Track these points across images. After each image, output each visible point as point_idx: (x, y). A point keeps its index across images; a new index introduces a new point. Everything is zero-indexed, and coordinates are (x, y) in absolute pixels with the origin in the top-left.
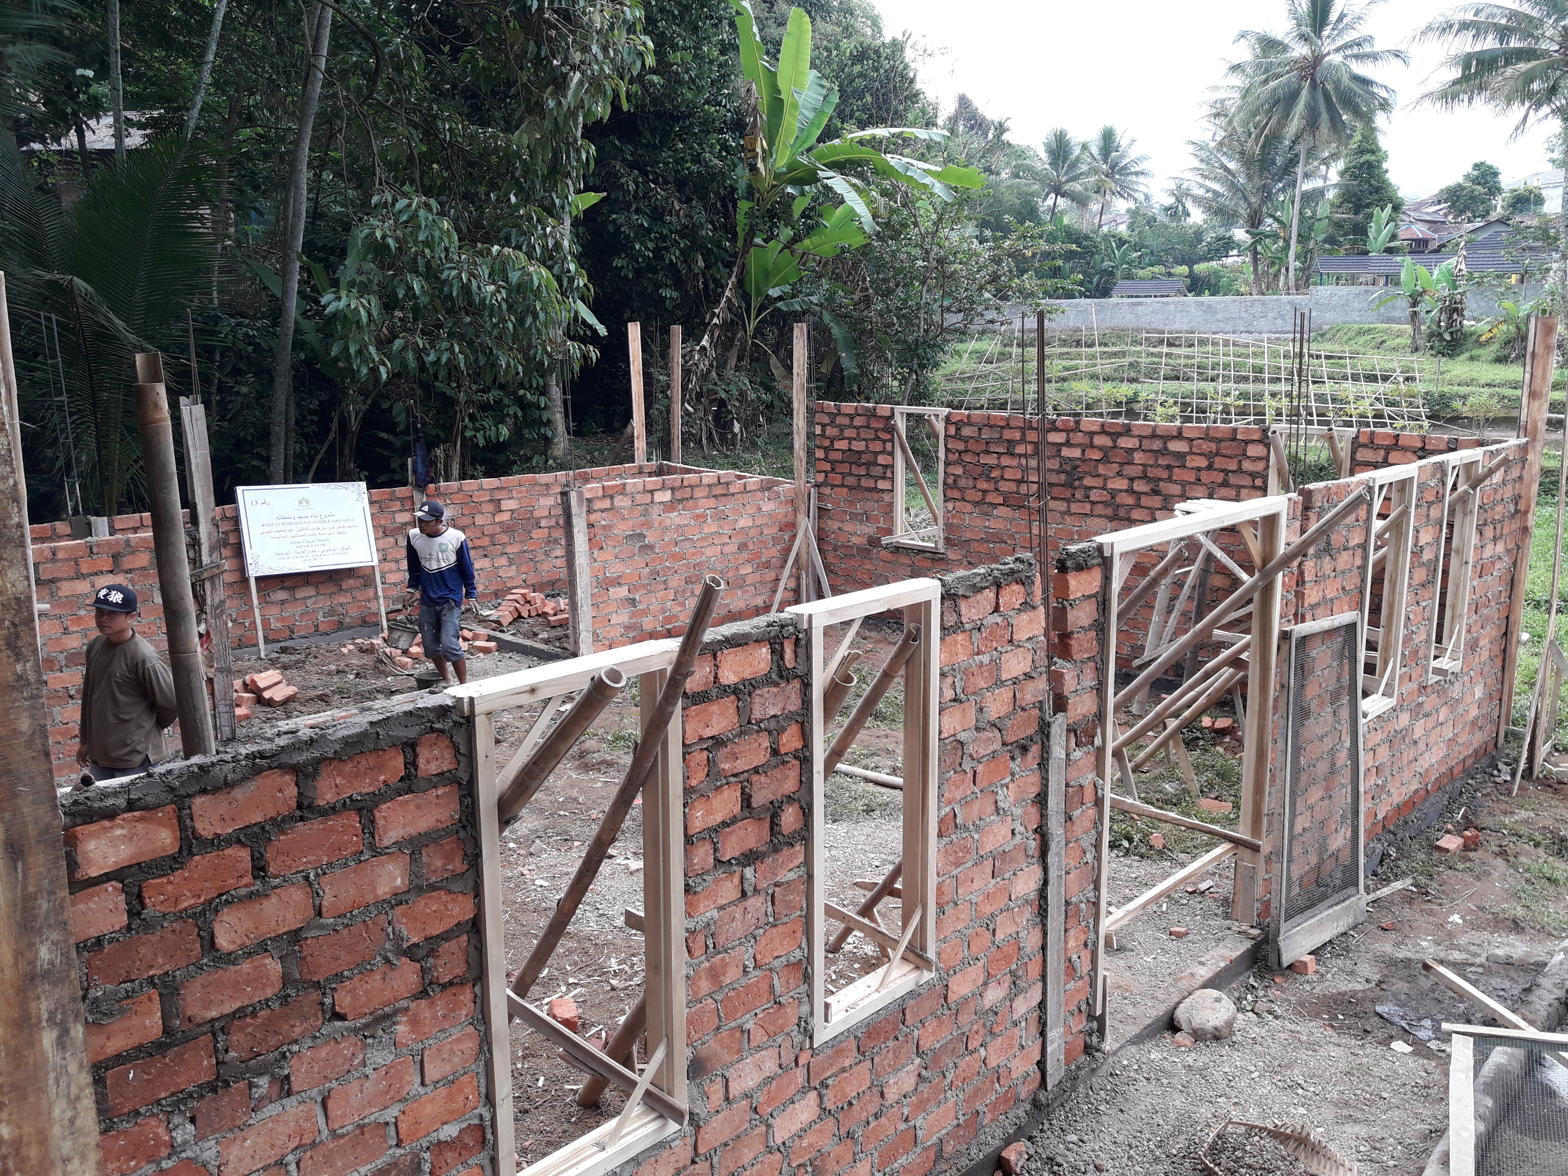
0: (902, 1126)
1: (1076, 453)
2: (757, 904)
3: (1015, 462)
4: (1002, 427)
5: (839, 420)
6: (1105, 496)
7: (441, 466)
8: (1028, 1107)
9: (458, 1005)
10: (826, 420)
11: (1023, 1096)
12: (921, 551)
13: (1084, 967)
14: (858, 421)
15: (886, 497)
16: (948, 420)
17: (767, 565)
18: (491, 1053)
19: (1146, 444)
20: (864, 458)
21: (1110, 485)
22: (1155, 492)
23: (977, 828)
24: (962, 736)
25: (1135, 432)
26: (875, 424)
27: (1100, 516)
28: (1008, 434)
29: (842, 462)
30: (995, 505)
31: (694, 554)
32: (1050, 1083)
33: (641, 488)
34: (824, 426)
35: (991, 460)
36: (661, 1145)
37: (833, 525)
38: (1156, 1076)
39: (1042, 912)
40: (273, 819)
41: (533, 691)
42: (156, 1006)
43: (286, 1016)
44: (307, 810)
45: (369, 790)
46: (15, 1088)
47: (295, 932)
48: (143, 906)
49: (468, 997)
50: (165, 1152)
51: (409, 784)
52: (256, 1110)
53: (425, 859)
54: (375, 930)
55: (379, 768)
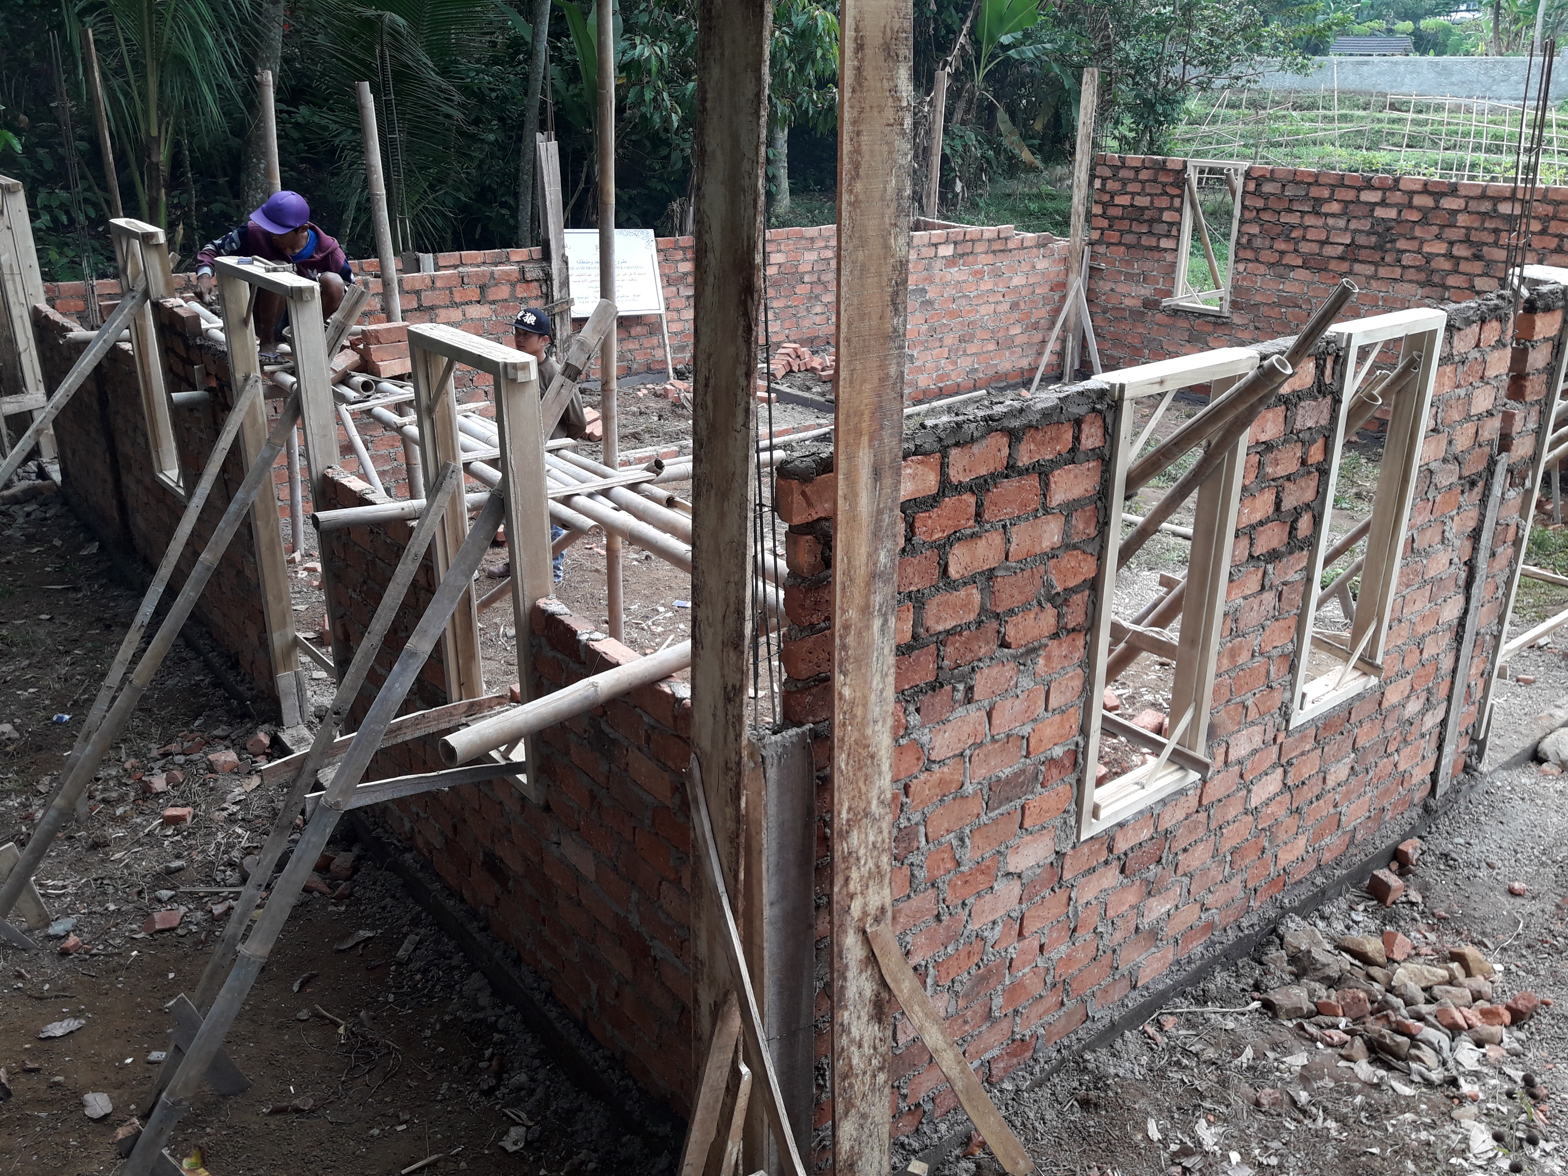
0: (1332, 811)
1: (1392, 213)
2: (1269, 597)
3: (1320, 222)
4: (1309, 184)
5: (1123, 173)
6: (1419, 261)
7: (677, 221)
8: (1420, 811)
9: (1073, 649)
10: (1108, 173)
11: (1416, 801)
12: (1203, 315)
13: (1478, 695)
14: (1144, 175)
15: (1169, 257)
16: (1248, 175)
17: (1035, 326)
18: (1092, 691)
19: (1473, 206)
20: (1147, 215)
21: (1426, 249)
22: (1477, 257)
23: (1427, 553)
24: (1433, 466)
25: (1462, 192)
26: (1163, 178)
27: (1411, 281)
28: (1314, 192)
29: (1122, 218)
30: (1293, 268)
31: (969, 312)
32: (1439, 792)
33: (926, 241)
34: (1104, 180)
35: (1293, 219)
36: (1182, 792)
37: (1104, 286)
38: (1530, 796)
39: (1459, 638)
40: (992, 474)
41: (1161, 382)
42: (911, 616)
43: (977, 638)
44: (1011, 469)
45: (1049, 457)
46: (857, 660)
47: (992, 570)
48: (914, 534)
49: (1082, 642)
50: (902, 732)
51: (1073, 456)
52: (953, 710)
53: (1074, 522)
54: (1037, 577)
55: (1057, 439)
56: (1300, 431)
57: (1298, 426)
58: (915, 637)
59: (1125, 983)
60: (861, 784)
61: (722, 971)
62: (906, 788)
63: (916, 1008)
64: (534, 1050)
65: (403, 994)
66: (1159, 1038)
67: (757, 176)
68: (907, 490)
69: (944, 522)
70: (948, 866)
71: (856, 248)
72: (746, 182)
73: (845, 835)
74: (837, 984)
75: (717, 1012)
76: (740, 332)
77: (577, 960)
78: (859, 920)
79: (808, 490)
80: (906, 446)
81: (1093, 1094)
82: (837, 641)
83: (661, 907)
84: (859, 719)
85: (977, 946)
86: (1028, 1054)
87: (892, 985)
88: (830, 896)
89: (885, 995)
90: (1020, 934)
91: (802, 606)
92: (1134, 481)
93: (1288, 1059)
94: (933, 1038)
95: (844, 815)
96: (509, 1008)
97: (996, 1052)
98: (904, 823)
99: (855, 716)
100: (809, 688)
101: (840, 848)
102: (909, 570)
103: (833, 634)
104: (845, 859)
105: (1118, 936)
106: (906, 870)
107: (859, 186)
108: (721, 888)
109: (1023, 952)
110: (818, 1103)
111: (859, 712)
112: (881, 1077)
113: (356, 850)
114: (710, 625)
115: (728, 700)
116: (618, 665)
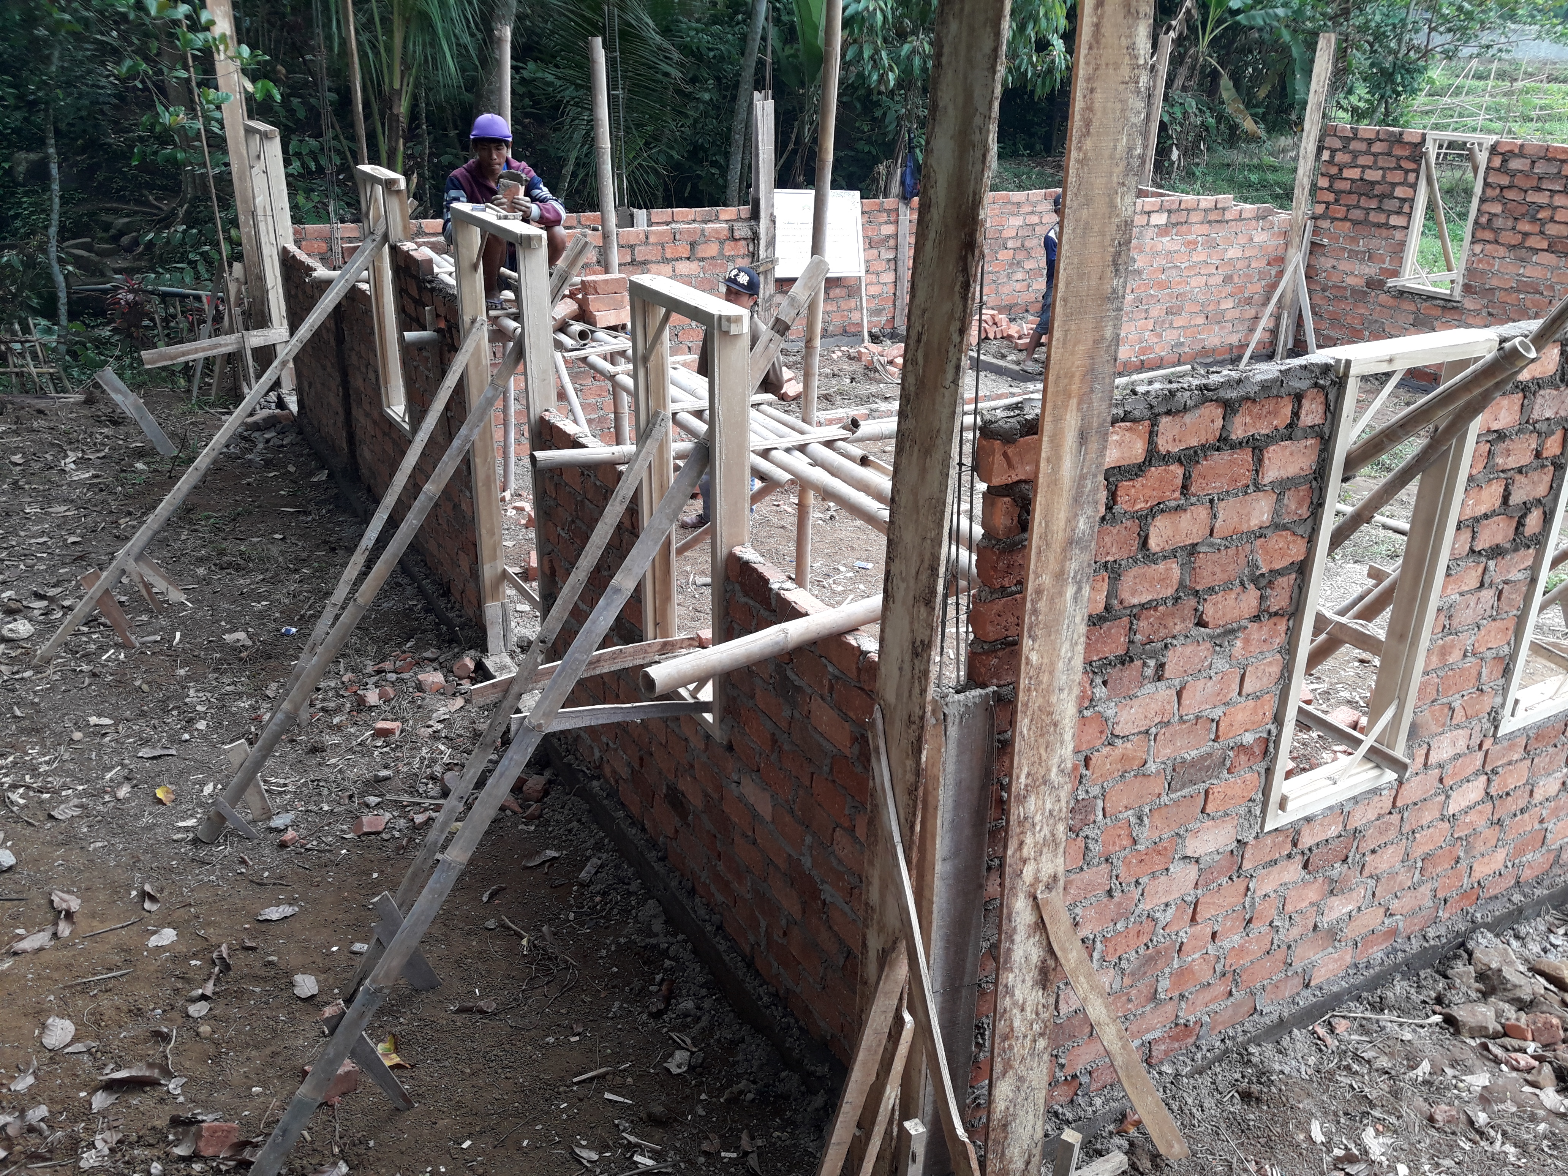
0: (1537, 826)
4: (1563, 161)
5: (1354, 145)
9: (1274, 634)
10: (1338, 144)
12: (1430, 297)
14: (1377, 147)
15: (1398, 235)
16: (1493, 150)
17: (1249, 301)
18: (1290, 679)
20: (1378, 189)
26: (1398, 151)
29: (1350, 193)
30: (1536, 251)
31: (1179, 283)
34: (1333, 151)
35: (1542, 198)
36: (1375, 791)
37: (1325, 263)
40: (1203, 446)
41: (1390, 361)
42: (1105, 586)
43: (1173, 615)
44: (1223, 442)
45: (1264, 431)
46: (1046, 626)
47: (1194, 545)
48: (1115, 503)
49: (1284, 628)
50: (1086, 704)
51: (1290, 431)
52: (1142, 686)
53: (1286, 501)
54: (1242, 556)
55: (1275, 413)
56: (1537, 422)
57: (1535, 416)
58: (1108, 608)
59: (1298, 981)
60: (1042, 751)
61: (892, 919)
62: (1087, 761)
63: (1082, 979)
64: (701, 979)
65: (582, 914)
66: (1329, 1040)
67: (988, 131)
68: (1113, 457)
69: (1148, 492)
70: (1124, 843)
71: (1081, 206)
72: (977, 137)
73: (1022, 800)
74: (1005, 945)
75: (885, 959)
76: (957, 288)
77: (749, 896)
78: (1031, 885)
79: (1010, 451)
80: (1115, 411)
81: (1255, 1088)
82: (1029, 605)
83: (833, 852)
84: (1044, 686)
85: (1148, 926)
86: (1191, 1040)
87: (1059, 954)
88: (1002, 859)
89: (1051, 963)
90: (1193, 919)
91: (995, 569)
92: (1352, 464)
93: (1468, 1078)
94: (1097, 1011)
95: (1023, 779)
96: (681, 937)
97: (1158, 1034)
98: (1082, 795)
99: (1041, 682)
100: (995, 651)
101: (1016, 812)
102: (1107, 539)
103: (1024, 599)
104: (1020, 823)
105: (1295, 932)
106: (1080, 842)
107: (1088, 144)
108: (897, 838)
109: (1195, 937)
110: (976, 1061)
111: (1045, 678)
112: (1042, 1043)
113: (547, 774)
114: (903, 580)
115: (916, 654)
116: (807, 614)
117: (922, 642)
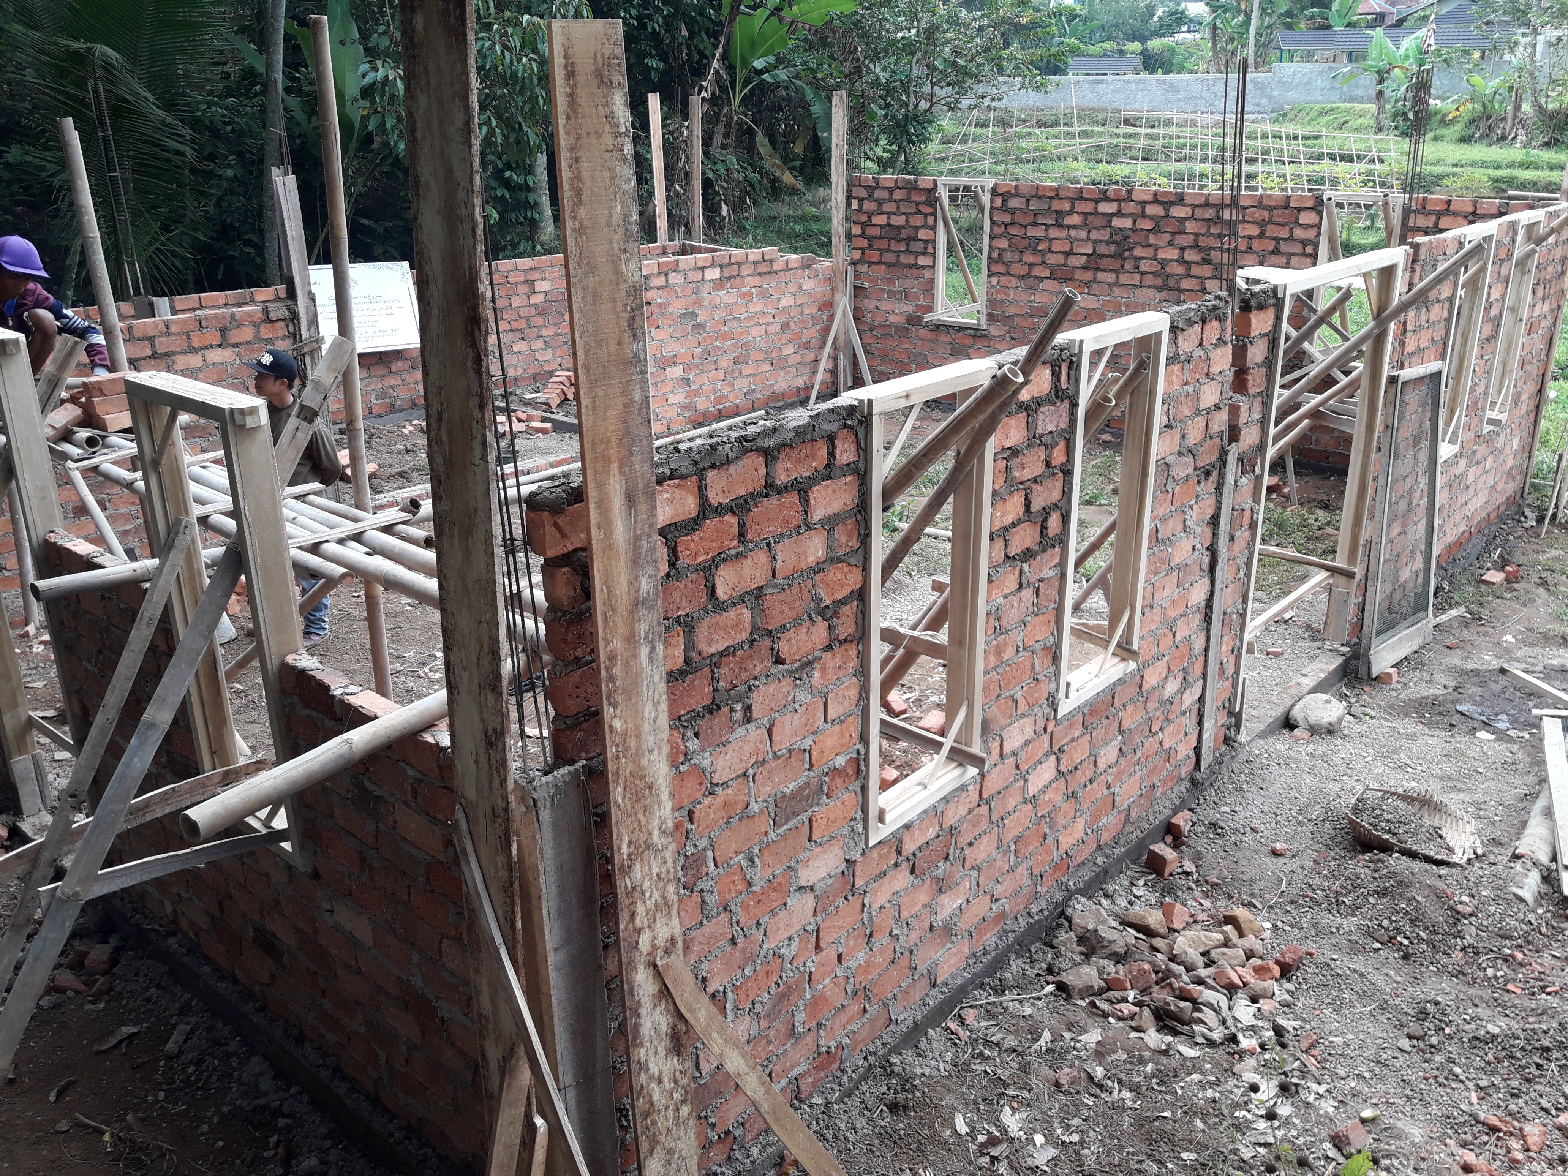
0: (1106, 792)
1: (1127, 223)
2: (1027, 594)
3: (1063, 234)
4: (1051, 198)
5: (878, 194)
6: (1155, 267)
8: (1188, 785)
9: (847, 659)
10: (863, 193)
11: (1183, 776)
12: (962, 328)
13: (1230, 670)
14: (898, 195)
15: (927, 274)
16: (994, 191)
17: (807, 346)
18: (868, 699)
19: (1199, 213)
20: (904, 234)
21: (1161, 255)
22: (1206, 261)
23: (1171, 542)
24: (1169, 459)
25: (1189, 201)
26: (915, 197)
27: (1149, 287)
28: (1057, 205)
29: (881, 238)
30: (1041, 279)
31: (741, 334)
32: (1204, 765)
33: (692, 265)
34: (861, 200)
35: (1039, 232)
36: (963, 788)
37: (869, 304)
38: (1285, 761)
39: (1208, 619)
40: (752, 494)
41: (907, 396)
42: (682, 640)
43: (751, 657)
44: (770, 488)
45: (806, 474)
46: (625, 691)
47: (760, 588)
48: (677, 558)
49: (855, 652)
50: (681, 759)
51: (829, 471)
52: (732, 731)
53: (836, 536)
54: (805, 592)
55: (813, 456)
56: (1042, 436)
57: (1040, 430)
58: (687, 661)
59: (925, 982)
60: (640, 816)
61: (507, 1025)
62: (691, 814)
63: (715, 1035)
64: (324, 1130)
65: (174, 1090)
66: (961, 1032)
67: (473, 206)
68: (665, 515)
69: (707, 544)
70: (740, 887)
71: (586, 275)
72: (463, 211)
73: (627, 870)
74: (631, 1021)
75: (506, 1067)
76: (469, 364)
77: (363, 1030)
78: (649, 954)
79: (561, 521)
80: (660, 470)
81: (901, 1097)
82: (603, 673)
83: (443, 966)
84: (633, 751)
85: (775, 964)
86: (835, 1066)
87: (688, 1016)
88: (616, 933)
89: (682, 1027)
90: (818, 947)
91: (565, 641)
92: (890, 493)
93: (1082, 1038)
94: (735, 1063)
95: (625, 850)
96: (294, 1090)
97: (803, 1068)
98: (690, 850)
99: (629, 747)
100: (579, 724)
101: (623, 884)
102: (675, 594)
103: (598, 667)
104: (629, 894)
105: (914, 936)
106: (696, 898)
107: (582, 213)
108: (498, 940)
109: (822, 964)
110: (623, 1145)
111: (632, 743)
112: (685, 1110)
113: (113, 941)
114: (465, 669)
115: (490, 744)
116: (376, 718)
117: (494, 730)
